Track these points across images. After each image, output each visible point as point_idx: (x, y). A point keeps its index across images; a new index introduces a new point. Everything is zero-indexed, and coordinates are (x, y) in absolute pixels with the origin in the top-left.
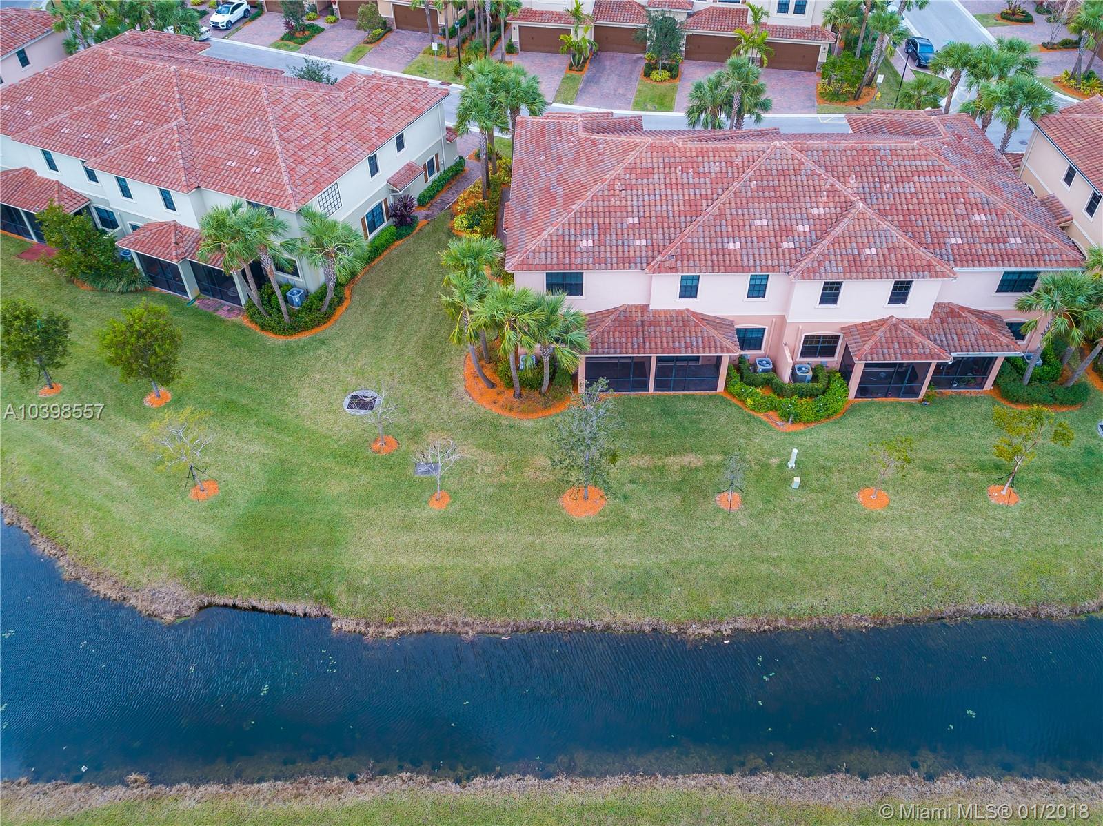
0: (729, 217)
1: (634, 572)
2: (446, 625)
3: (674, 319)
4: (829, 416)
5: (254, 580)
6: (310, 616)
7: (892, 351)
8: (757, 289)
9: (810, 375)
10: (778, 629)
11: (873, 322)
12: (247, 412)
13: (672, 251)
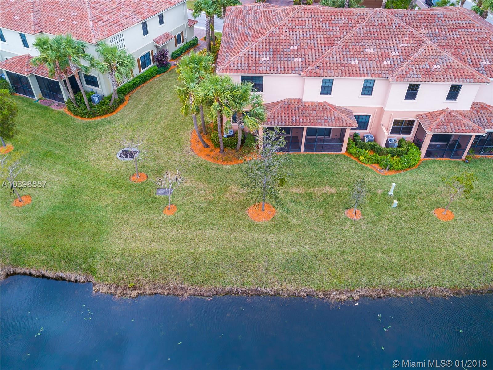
0: (351, 47)
1: (295, 256)
2: (169, 289)
3: (318, 107)
4: (410, 167)
5: (44, 257)
6: (79, 282)
7: (449, 127)
8: (367, 90)
9: (397, 144)
10: (390, 296)
11: (436, 112)
12: (58, 157)
13: (318, 64)
